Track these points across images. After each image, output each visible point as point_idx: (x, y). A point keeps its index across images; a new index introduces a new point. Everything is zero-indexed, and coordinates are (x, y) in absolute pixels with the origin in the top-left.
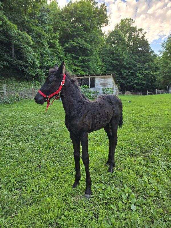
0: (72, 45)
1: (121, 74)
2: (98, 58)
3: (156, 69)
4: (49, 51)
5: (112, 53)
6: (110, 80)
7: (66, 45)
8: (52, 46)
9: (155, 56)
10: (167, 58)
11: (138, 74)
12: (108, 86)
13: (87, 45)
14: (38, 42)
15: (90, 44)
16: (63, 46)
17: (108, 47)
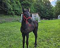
0: (24, 3)
1: (41, 13)
2: (33, 7)
3: (53, 11)
4: (16, 5)
5: (38, 5)
6: (37, 15)
7: (22, 3)
8: (17, 3)
9: (52, 7)
10: (57, 7)
11: (47, 13)
12: (37, 17)
13: (29, 3)
14: (12, 2)
15: (30, 2)
16: (21, 3)
17: (37, 4)
